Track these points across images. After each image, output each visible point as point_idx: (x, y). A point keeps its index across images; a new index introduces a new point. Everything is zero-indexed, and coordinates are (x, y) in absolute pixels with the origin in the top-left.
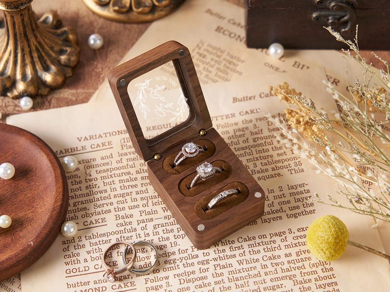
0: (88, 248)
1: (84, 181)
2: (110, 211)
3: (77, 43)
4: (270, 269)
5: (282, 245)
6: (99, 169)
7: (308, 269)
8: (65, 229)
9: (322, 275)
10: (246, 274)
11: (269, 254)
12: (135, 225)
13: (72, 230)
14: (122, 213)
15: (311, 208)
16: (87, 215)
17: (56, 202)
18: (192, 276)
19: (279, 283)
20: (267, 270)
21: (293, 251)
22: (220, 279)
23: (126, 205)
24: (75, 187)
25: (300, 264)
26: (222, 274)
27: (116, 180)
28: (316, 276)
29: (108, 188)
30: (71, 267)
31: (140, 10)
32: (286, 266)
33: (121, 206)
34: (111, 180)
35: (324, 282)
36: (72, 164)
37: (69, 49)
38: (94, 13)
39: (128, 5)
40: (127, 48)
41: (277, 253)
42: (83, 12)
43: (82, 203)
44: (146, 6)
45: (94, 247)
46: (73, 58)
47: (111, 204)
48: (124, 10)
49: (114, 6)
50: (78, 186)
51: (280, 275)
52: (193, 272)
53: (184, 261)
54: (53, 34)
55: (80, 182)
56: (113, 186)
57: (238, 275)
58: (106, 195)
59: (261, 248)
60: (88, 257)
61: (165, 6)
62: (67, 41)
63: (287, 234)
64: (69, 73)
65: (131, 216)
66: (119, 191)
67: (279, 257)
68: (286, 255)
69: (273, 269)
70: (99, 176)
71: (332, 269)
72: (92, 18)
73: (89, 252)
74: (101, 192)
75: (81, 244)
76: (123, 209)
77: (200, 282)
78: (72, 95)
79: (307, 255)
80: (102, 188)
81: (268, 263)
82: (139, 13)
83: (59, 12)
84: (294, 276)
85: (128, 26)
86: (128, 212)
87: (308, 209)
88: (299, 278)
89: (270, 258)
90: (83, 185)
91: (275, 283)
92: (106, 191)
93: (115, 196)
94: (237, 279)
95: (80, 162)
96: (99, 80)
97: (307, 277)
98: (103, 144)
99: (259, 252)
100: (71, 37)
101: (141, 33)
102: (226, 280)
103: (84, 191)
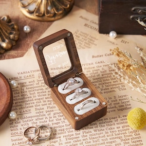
0: (22, 123)
1: (20, 93)
2: (33, 106)
3: (18, 30)
4: (110, 134)
5: (116, 123)
6: (27, 87)
7: (128, 134)
8: (11, 115)
9: (135, 137)
10: (98, 136)
11: (109, 127)
12: (45, 113)
13: (14, 115)
14: (38, 107)
15: (129, 106)
16: (22, 108)
17: (7, 101)
18: (72, 137)
19: (114, 140)
20: (108, 134)
21: (121, 126)
22: (85, 138)
23: (40, 104)
24: (16, 95)
25: (124, 132)
26: (86, 136)
27: (36, 92)
28: (132, 137)
29: (32, 96)
30: (13, 132)
31: (49, 15)
32: (117, 133)
33: (38, 104)
34: (34, 92)
35: (135, 140)
36: (15, 84)
37: (14, 32)
38: (26, 17)
39: (43, 13)
40: (42, 33)
41: (113, 127)
42: (21, 16)
43: (19, 102)
44: (51, 13)
45: (25, 123)
46: (16, 36)
47: (34, 103)
48: (41, 15)
49: (36, 13)
50: (17, 95)
51: (114, 136)
52: (73, 135)
53: (68, 130)
54: (7, 25)
55: (19, 93)
56: (34, 95)
57: (94, 136)
58: (31, 99)
59: (105, 124)
60: (22, 127)
61: (61, 14)
62: (13, 28)
63: (118, 118)
64: (14, 43)
65: (43, 109)
66: (37, 97)
67: (114, 128)
68: (117, 128)
69: (111, 134)
70: (28, 90)
71: (139, 134)
72: (26, 19)
73: (22, 125)
74: (29, 98)
75: (18, 121)
76: (39, 105)
77: (76, 139)
78: (16, 53)
79: (127, 128)
80: (29, 96)
81: (109, 131)
82: (48, 17)
83: (10, 16)
84: (121, 137)
85: (43, 23)
86: (42, 107)
87: (128, 107)
88: (124, 138)
89: (110, 129)
90: (20, 94)
91: (112, 140)
92: (31, 97)
93: (35, 100)
94: (94, 138)
95: (18, 84)
96: (28, 47)
97: (127, 138)
98: (30, 76)
99: (104, 126)
100: (15, 27)
101: (49, 26)
102: (88, 138)
103: (21, 97)
